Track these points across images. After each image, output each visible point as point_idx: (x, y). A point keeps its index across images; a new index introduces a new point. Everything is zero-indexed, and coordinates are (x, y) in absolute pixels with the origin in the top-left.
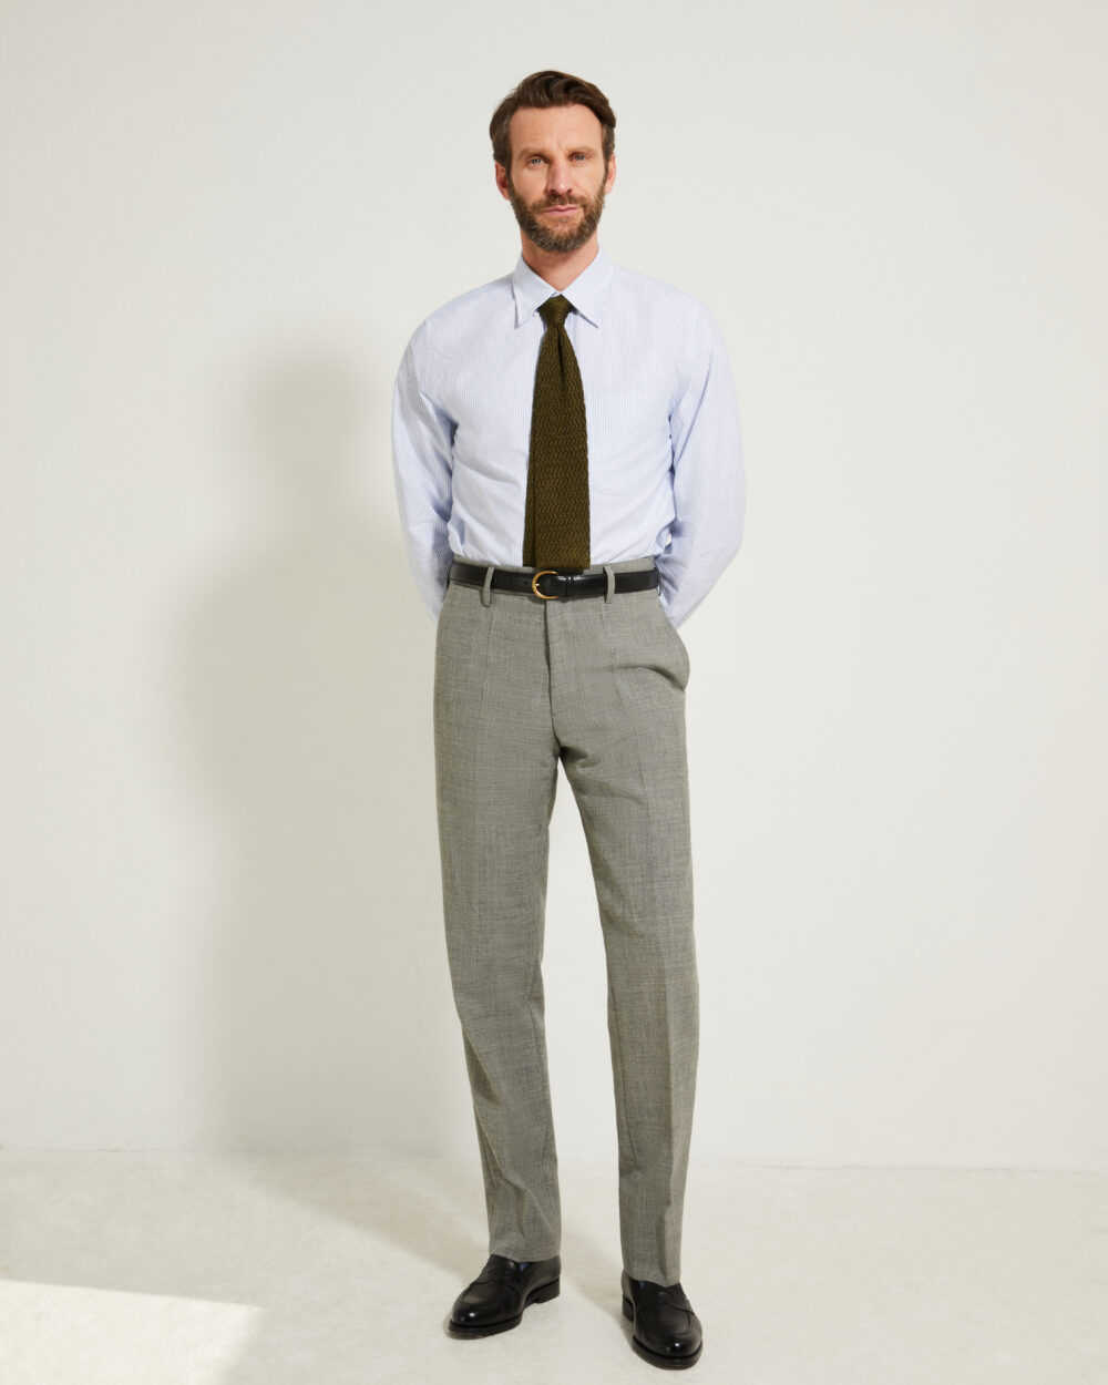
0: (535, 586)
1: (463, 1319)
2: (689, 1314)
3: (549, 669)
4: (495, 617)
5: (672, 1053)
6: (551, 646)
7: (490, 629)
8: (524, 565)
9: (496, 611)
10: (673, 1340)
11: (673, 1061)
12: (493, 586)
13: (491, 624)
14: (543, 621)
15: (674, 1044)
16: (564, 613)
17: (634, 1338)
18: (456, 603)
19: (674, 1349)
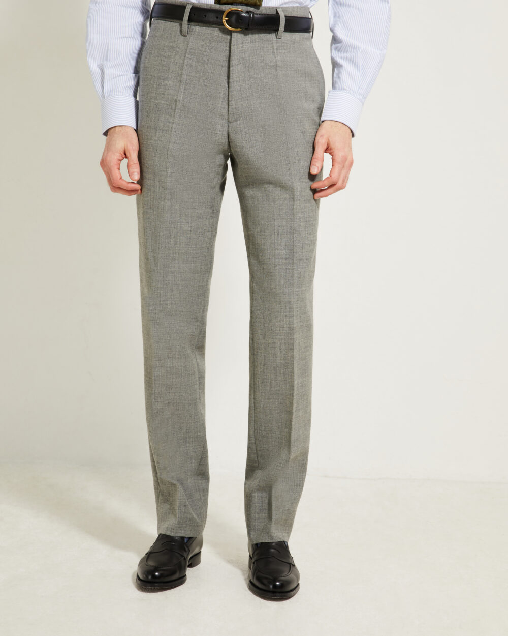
0: (224, 19)
1: (150, 577)
2: (291, 565)
4: (190, 44)
5: (295, 388)
6: (231, 68)
7: (186, 54)
8: (215, 3)
9: (191, 39)
10: (276, 580)
11: (295, 393)
12: (190, 20)
13: (186, 49)
14: (228, 49)
15: (297, 381)
16: (244, 43)
17: (250, 581)
18: (158, 34)
19: (275, 586)
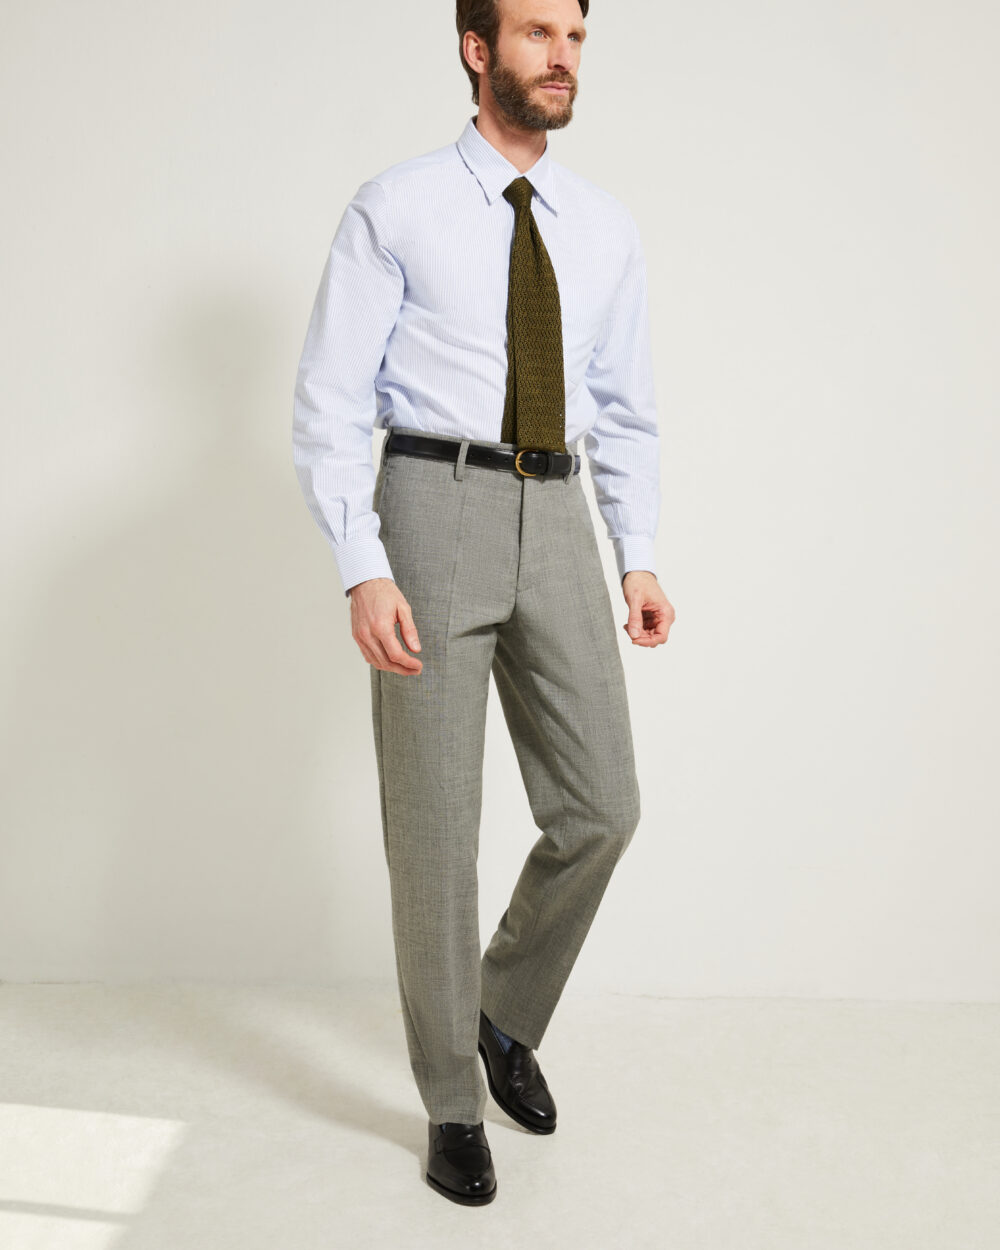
3: (520, 547)
4: (467, 491)
7: (462, 504)
8: (503, 442)
9: (469, 485)
13: (463, 498)
14: (519, 499)
16: (536, 491)
